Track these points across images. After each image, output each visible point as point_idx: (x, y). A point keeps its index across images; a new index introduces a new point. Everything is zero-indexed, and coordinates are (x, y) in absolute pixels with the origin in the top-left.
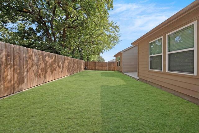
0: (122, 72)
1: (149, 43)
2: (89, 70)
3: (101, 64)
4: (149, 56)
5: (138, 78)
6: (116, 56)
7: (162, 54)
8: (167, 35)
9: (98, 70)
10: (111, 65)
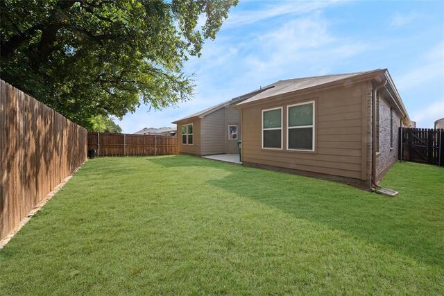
0: (200, 156)
1: (263, 111)
2: (101, 156)
3: (140, 141)
4: (263, 129)
5: (241, 163)
6: (179, 123)
7: (282, 128)
8: (288, 107)
9: (131, 155)
10: (164, 143)
